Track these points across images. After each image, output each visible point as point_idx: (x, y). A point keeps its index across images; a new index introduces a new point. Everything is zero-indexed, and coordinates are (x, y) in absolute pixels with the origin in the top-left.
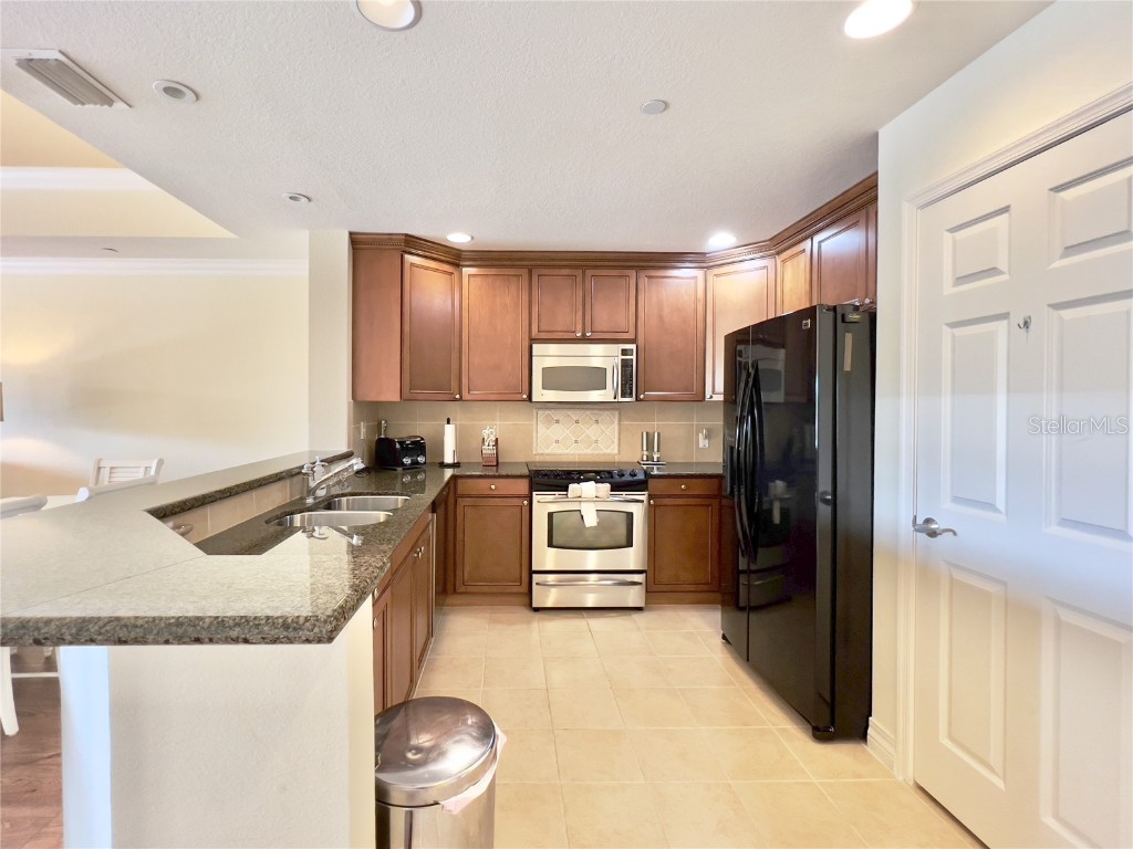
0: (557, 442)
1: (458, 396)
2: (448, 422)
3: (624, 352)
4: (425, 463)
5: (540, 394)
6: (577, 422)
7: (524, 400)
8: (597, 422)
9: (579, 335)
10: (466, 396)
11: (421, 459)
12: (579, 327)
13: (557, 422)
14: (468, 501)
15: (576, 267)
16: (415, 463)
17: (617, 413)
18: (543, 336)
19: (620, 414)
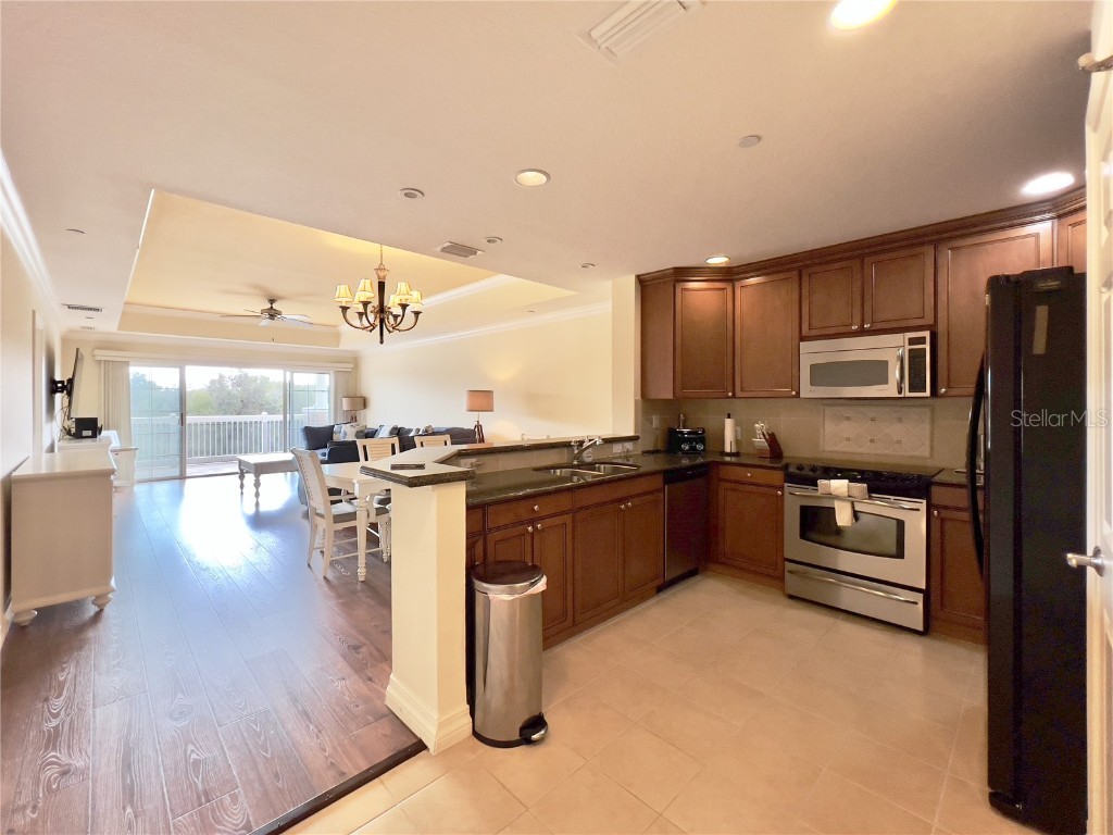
0: (848, 439)
1: (730, 394)
2: (729, 417)
3: (912, 341)
4: (704, 450)
5: (807, 390)
6: (873, 420)
7: (794, 397)
8: (900, 420)
9: (854, 328)
10: (739, 394)
11: (700, 447)
12: (857, 319)
13: (848, 419)
14: (728, 485)
16: (693, 449)
18: (814, 333)
19: (933, 412)
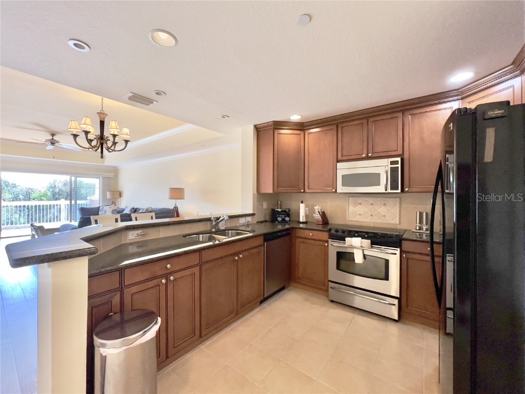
0: (360, 215)
1: (302, 191)
2: (302, 203)
3: (392, 163)
4: (289, 220)
5: (341, 189)
7: (334, 192)
8: (385, 204)
9: (364, 156)
10: (307, 190)
11: (287, 219)
12: (365, 151)
13: (360, 204)
14: (301, 240)
15: (364, 118)
16: (283, 220)
17: (398, 199)
18: (344, 158)
19: (400, 200)
